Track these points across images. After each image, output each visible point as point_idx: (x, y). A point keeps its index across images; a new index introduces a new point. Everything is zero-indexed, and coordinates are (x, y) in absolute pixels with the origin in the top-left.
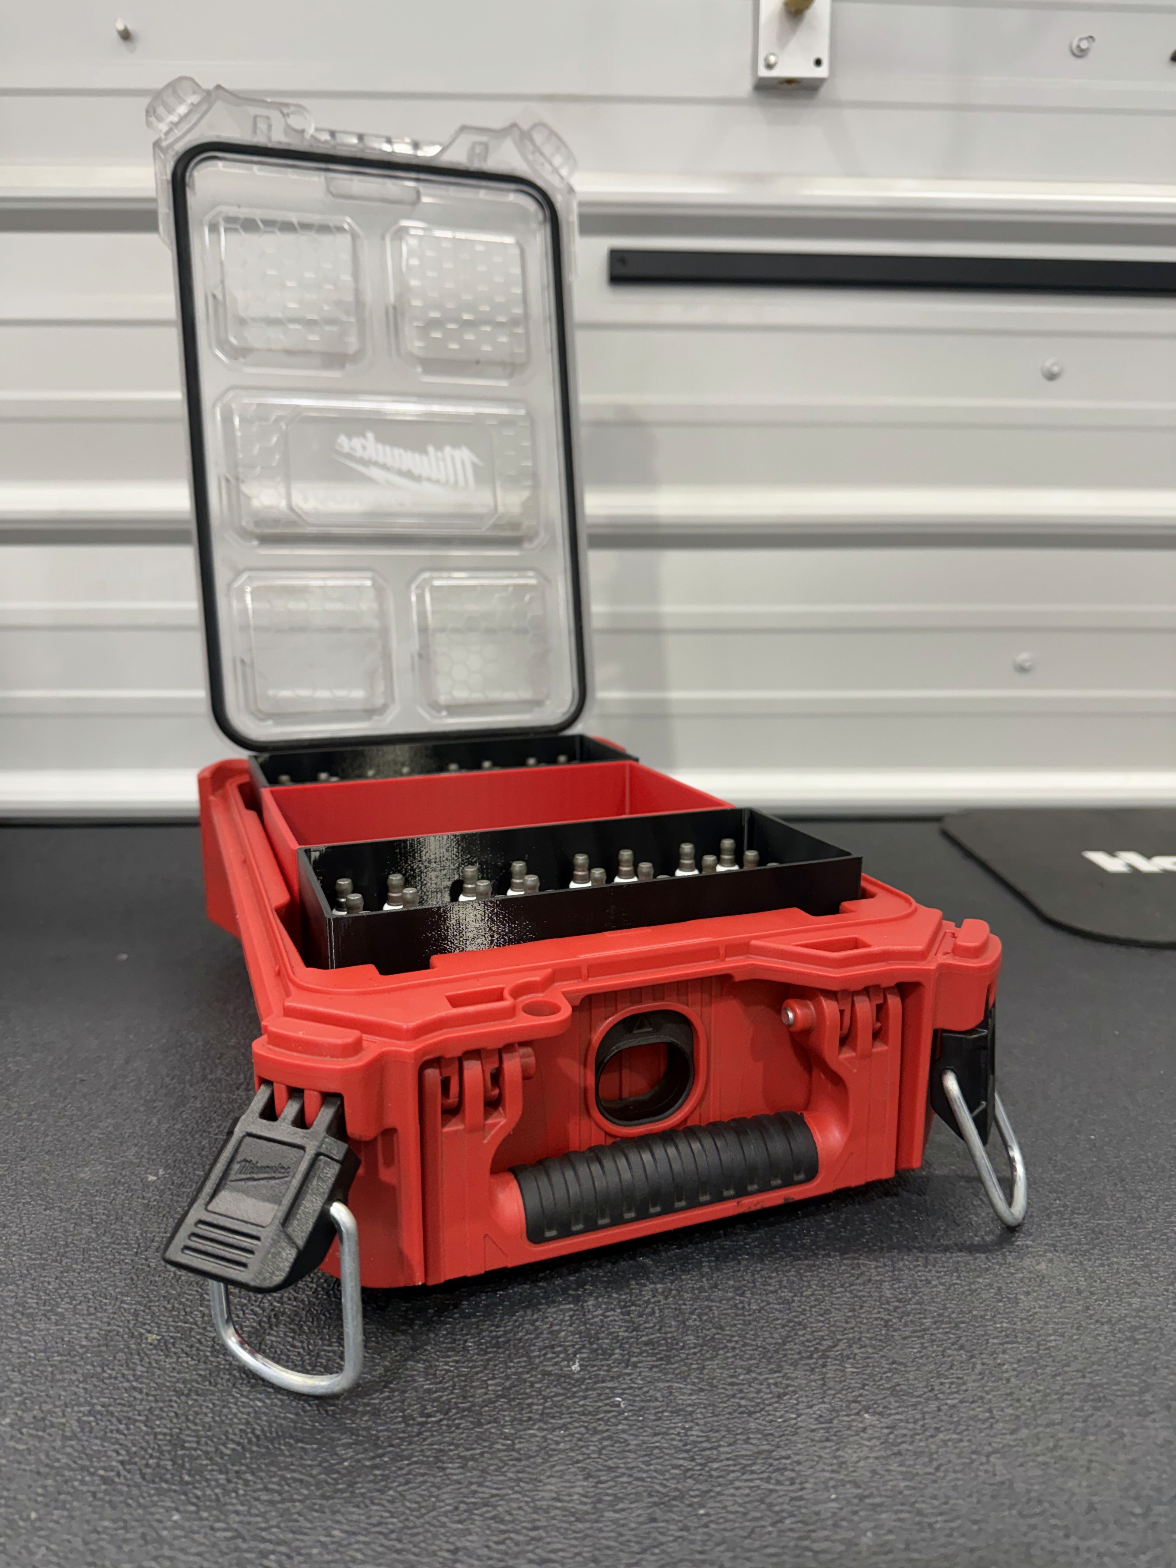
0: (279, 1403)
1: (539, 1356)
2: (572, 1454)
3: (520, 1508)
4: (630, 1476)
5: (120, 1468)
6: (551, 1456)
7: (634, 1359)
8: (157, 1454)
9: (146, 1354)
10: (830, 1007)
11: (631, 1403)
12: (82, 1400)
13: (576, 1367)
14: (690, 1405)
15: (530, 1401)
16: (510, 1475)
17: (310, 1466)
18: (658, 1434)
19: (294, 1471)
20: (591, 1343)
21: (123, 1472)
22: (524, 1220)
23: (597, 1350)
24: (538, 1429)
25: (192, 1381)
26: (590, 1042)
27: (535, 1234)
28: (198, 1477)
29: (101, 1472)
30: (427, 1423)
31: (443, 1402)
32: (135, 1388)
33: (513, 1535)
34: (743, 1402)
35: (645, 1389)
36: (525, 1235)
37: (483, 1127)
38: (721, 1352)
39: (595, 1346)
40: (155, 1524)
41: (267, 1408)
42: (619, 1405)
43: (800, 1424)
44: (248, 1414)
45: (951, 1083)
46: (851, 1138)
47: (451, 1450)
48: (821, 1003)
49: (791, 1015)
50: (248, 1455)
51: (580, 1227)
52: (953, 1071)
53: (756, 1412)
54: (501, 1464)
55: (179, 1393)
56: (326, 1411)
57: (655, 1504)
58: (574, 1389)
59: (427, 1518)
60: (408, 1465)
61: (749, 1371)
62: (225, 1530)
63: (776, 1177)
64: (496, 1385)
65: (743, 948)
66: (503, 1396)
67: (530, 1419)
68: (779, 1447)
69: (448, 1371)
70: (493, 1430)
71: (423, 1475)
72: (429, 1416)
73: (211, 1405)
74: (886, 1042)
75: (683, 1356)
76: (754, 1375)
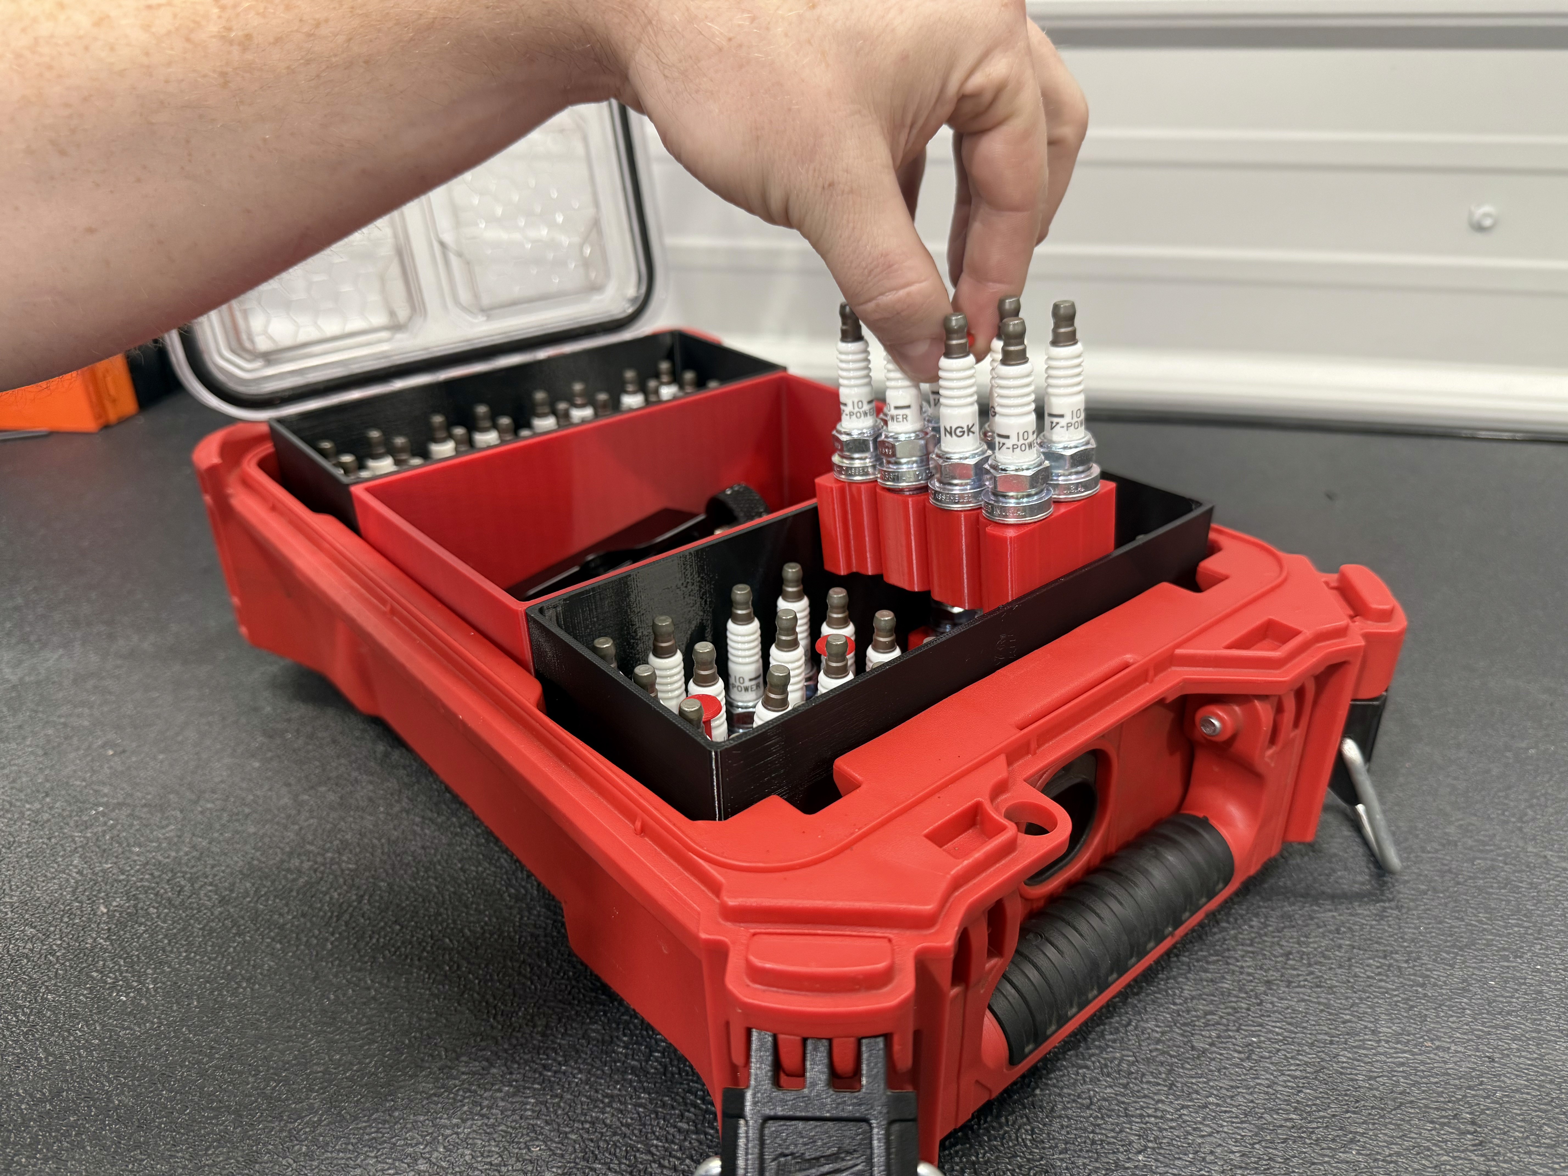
10: (1262, 711)
27: (1013, 1056)
48: (1255, 709)
49: (1216, 723)
51: (1053, 1028)
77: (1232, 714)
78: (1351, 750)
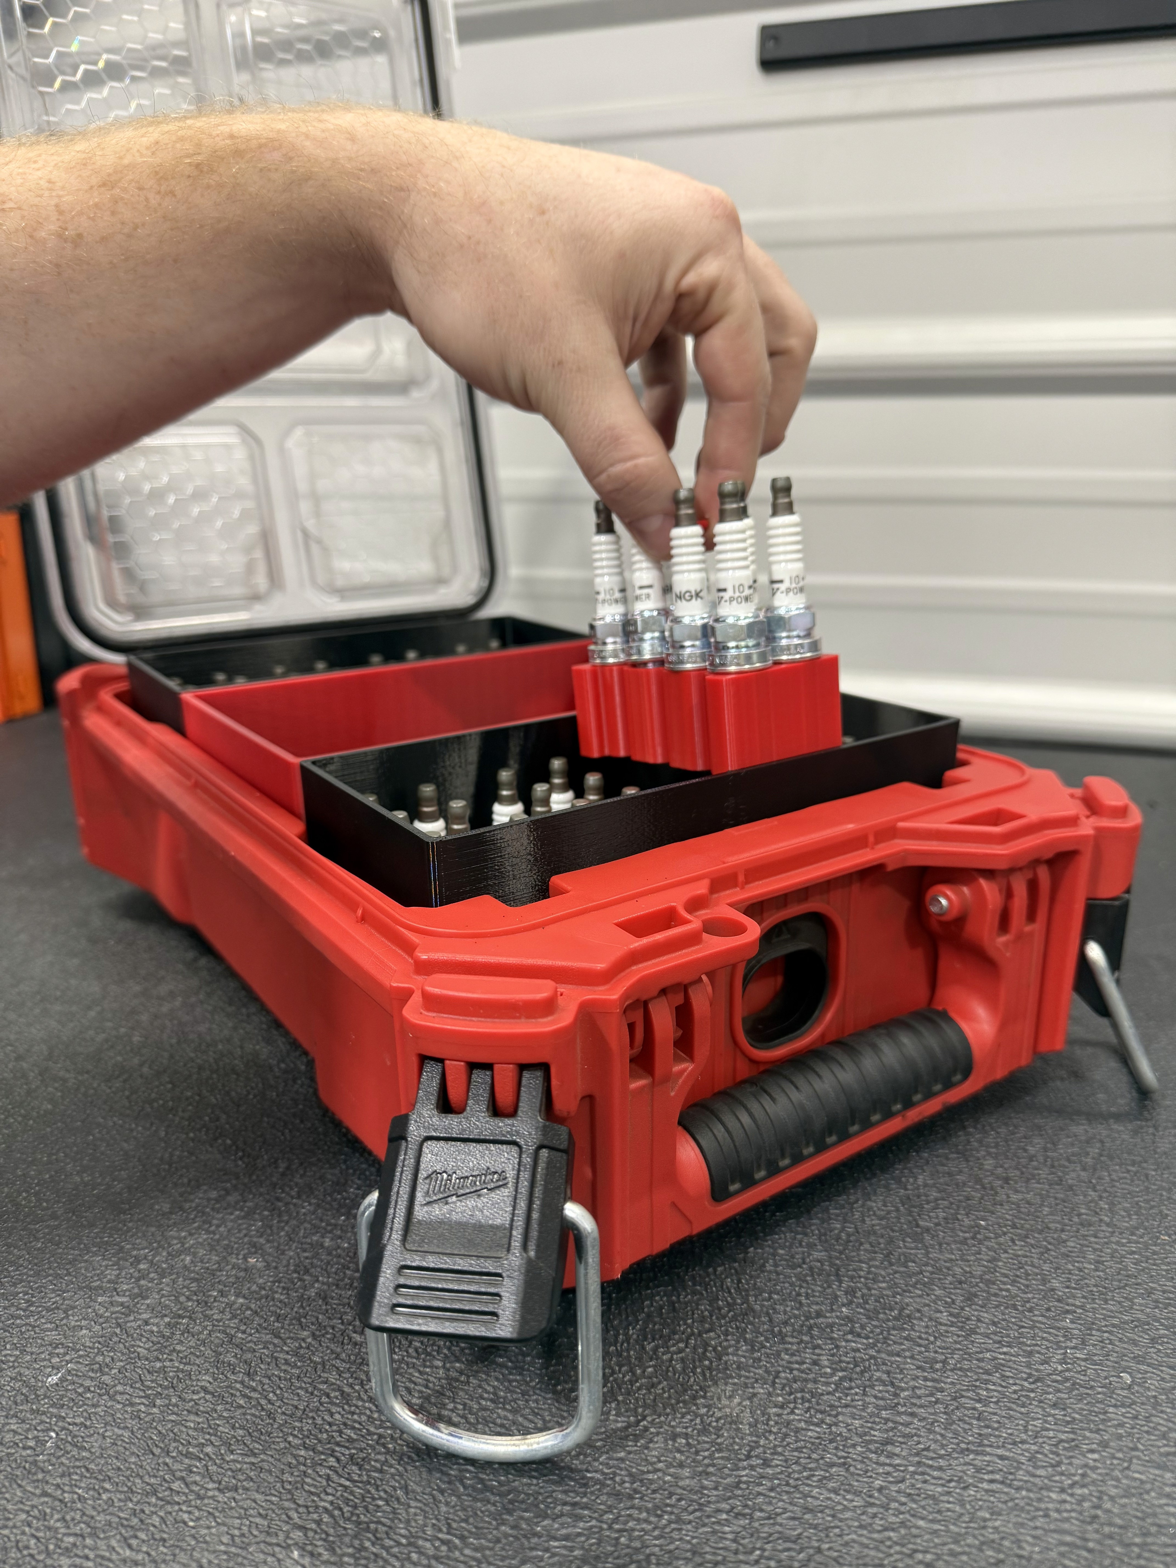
10: (989, 889)
27: (719, 1193)
36: (710, 1195)
37: (672, 1077)
46: (1003, 1026)
48: (980, 886)
49: (944, 902)
51: (762, 1173)
52: (1095, 940)
63: (937, 1082)
65: (889, 833)
74: (1035, 921)
77: (960, 894)
78: (1095, 952)
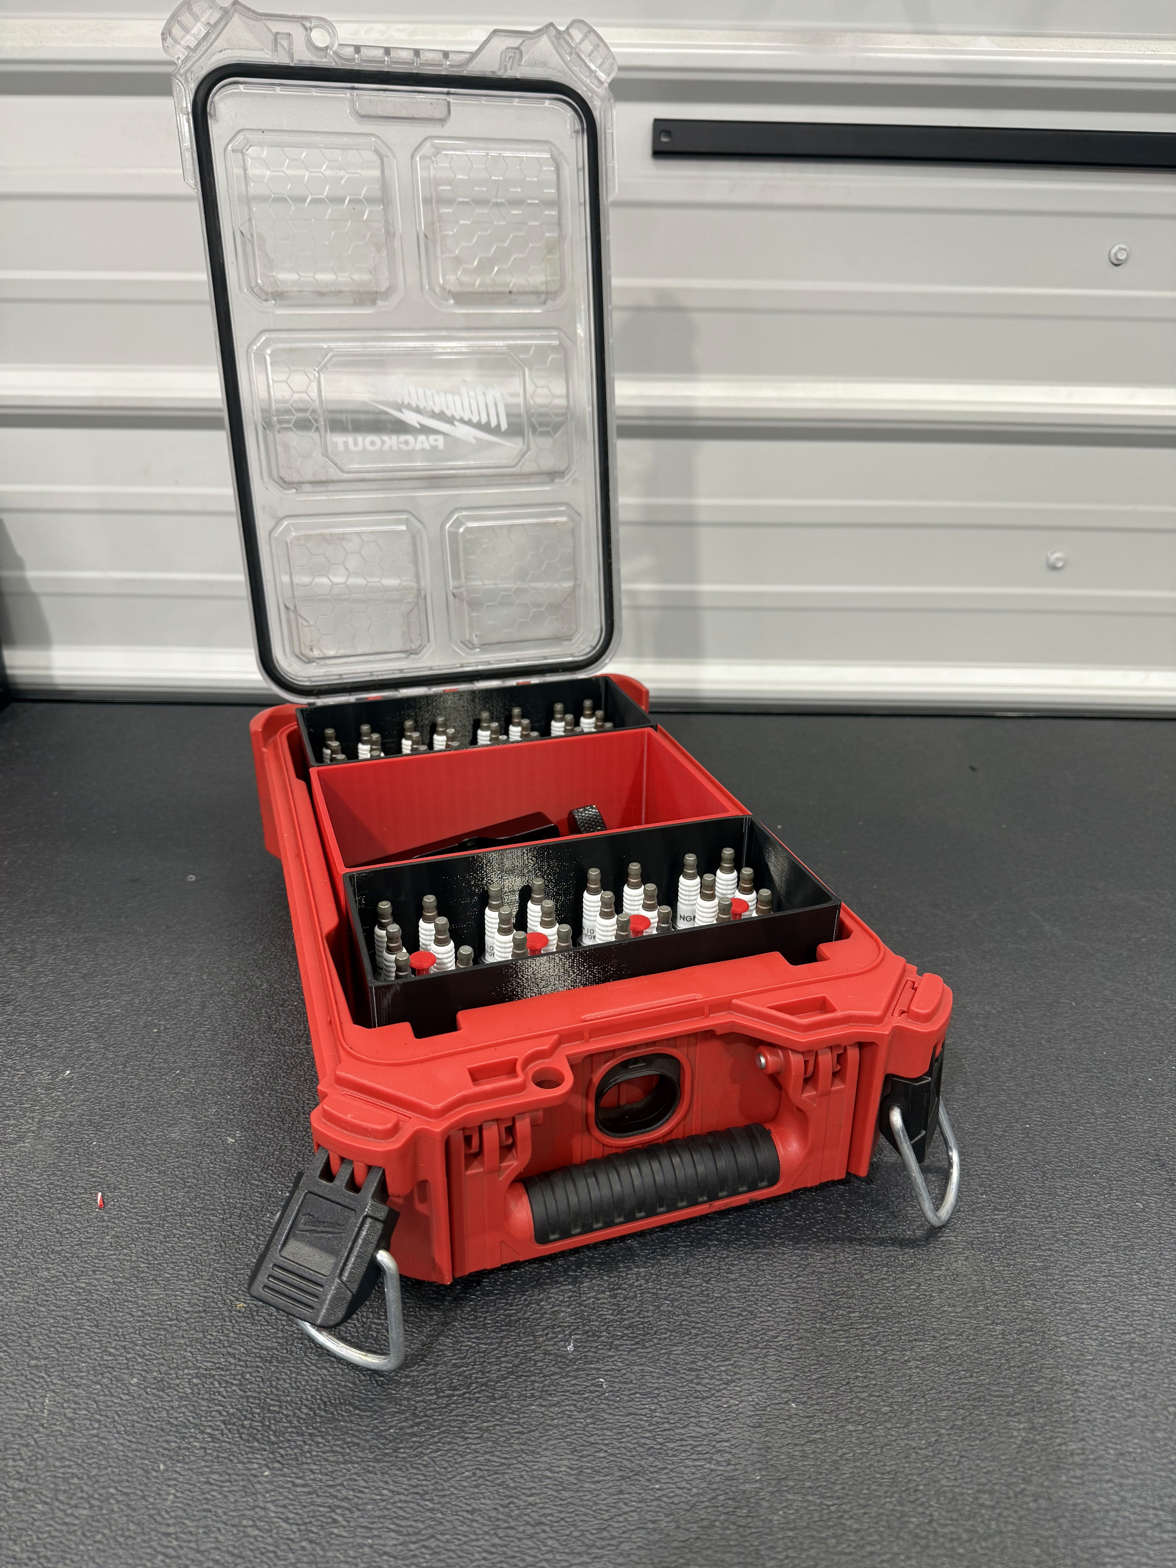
0: (340, 1372)
1: (542, 1336)
2: (563, 1430)
3: (522, 1477)
4: (606, 1451)
5: (223, 1426)
6: (547, 1430)
7: (617, 1342)
8: (249, 1416)
9: (237, 1322)
10: (796, 1059)
11: (611, 1383)
12: (190, 1364)
13: (570, 1348)
14: (657, 1388)
15: (533, 1378)
16: (516, 1447)
17: (365, 1431)
18: (630, 1414)
19: (354, 1436)
20: (584, 1325)
21: (226, 1431)
22: (533, 1232)
23: (588, 1332)
24: (538, 1405)
25: (273, 1348)
26: (591, 1081)
27: (541, 1237)
28: (281, 1439)
29: (209, 1431)
30: (453, 1395)
31: (466, 1377)
32: (229, 1354)
33: (515, 1501)
34: (699, 1388)
35: (624, 1371)
36: (533, 1239)
37: (499, 1170)
38: (686, 1338)
39: (587, 1328)
40: (252, 1478)
41: (331, 1376)
42: (601, 1386)
43: (740, 1410)
44: (317, 1381)
45: (896, 1118)
46: (810, 1153)
47: (471, 1422)
48: (788, 1056)
49: (763, 1060)
50: (318, 1420)
51: (578, 1229)
52: (899, 1107)
53: (708, 1397)
54: (509, 1436)
55: (263, 1359)
56: (377, 1381)
57: (623, 1478)
58: (568, 1369)
59: (452, 1482)
60: (439, 1434)
61: (706, 1358)
62: (303, 1486)
63: (743, 1185)
64: (507, 1362)
65: (726, 1006)
66: (512, 1373)
67: (533, 1395)
68: (723, 1431)
69: (471, 1347)
70: (504, 1405)
71: (449, 1443)
72: (455, 1389)
73: (289, 1373)
74: (843, 1081)
75: (655, 1341)
76: (709, 1362)
77: (777, 1058)
